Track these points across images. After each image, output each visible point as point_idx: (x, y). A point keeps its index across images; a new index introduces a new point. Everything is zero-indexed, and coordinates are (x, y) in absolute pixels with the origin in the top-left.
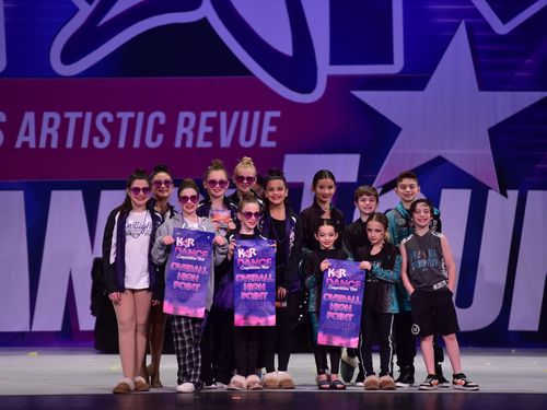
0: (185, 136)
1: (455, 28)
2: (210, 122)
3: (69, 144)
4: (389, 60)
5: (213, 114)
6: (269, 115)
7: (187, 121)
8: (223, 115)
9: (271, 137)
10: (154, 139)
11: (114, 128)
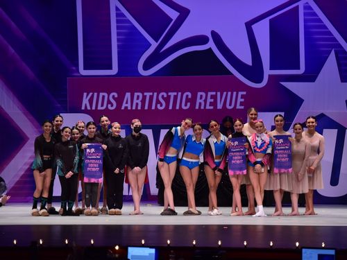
0: (200, 104)
1: (329, 53)
2: (212, 97)
3: (146, 108)
4: (298, 68)
5: (214, 93)
6: (240, 93)
7: (201, 96)
8: (219, 94)
9: (241, 104)
10: (186, 105)
11: (167, 100)
